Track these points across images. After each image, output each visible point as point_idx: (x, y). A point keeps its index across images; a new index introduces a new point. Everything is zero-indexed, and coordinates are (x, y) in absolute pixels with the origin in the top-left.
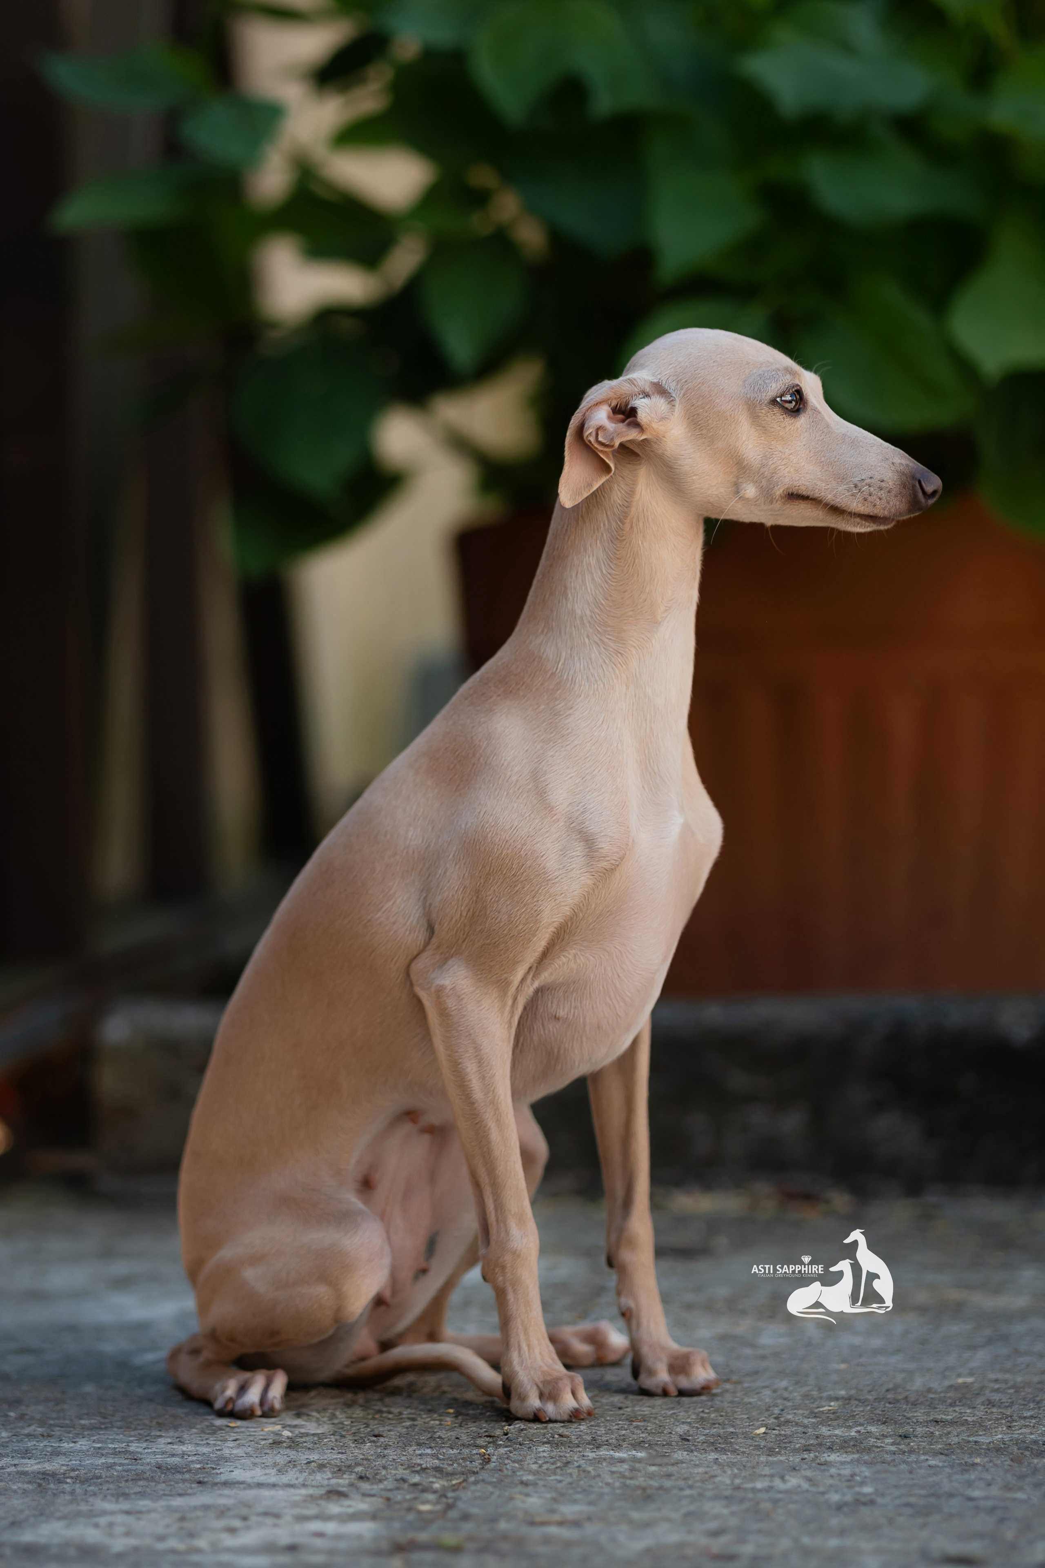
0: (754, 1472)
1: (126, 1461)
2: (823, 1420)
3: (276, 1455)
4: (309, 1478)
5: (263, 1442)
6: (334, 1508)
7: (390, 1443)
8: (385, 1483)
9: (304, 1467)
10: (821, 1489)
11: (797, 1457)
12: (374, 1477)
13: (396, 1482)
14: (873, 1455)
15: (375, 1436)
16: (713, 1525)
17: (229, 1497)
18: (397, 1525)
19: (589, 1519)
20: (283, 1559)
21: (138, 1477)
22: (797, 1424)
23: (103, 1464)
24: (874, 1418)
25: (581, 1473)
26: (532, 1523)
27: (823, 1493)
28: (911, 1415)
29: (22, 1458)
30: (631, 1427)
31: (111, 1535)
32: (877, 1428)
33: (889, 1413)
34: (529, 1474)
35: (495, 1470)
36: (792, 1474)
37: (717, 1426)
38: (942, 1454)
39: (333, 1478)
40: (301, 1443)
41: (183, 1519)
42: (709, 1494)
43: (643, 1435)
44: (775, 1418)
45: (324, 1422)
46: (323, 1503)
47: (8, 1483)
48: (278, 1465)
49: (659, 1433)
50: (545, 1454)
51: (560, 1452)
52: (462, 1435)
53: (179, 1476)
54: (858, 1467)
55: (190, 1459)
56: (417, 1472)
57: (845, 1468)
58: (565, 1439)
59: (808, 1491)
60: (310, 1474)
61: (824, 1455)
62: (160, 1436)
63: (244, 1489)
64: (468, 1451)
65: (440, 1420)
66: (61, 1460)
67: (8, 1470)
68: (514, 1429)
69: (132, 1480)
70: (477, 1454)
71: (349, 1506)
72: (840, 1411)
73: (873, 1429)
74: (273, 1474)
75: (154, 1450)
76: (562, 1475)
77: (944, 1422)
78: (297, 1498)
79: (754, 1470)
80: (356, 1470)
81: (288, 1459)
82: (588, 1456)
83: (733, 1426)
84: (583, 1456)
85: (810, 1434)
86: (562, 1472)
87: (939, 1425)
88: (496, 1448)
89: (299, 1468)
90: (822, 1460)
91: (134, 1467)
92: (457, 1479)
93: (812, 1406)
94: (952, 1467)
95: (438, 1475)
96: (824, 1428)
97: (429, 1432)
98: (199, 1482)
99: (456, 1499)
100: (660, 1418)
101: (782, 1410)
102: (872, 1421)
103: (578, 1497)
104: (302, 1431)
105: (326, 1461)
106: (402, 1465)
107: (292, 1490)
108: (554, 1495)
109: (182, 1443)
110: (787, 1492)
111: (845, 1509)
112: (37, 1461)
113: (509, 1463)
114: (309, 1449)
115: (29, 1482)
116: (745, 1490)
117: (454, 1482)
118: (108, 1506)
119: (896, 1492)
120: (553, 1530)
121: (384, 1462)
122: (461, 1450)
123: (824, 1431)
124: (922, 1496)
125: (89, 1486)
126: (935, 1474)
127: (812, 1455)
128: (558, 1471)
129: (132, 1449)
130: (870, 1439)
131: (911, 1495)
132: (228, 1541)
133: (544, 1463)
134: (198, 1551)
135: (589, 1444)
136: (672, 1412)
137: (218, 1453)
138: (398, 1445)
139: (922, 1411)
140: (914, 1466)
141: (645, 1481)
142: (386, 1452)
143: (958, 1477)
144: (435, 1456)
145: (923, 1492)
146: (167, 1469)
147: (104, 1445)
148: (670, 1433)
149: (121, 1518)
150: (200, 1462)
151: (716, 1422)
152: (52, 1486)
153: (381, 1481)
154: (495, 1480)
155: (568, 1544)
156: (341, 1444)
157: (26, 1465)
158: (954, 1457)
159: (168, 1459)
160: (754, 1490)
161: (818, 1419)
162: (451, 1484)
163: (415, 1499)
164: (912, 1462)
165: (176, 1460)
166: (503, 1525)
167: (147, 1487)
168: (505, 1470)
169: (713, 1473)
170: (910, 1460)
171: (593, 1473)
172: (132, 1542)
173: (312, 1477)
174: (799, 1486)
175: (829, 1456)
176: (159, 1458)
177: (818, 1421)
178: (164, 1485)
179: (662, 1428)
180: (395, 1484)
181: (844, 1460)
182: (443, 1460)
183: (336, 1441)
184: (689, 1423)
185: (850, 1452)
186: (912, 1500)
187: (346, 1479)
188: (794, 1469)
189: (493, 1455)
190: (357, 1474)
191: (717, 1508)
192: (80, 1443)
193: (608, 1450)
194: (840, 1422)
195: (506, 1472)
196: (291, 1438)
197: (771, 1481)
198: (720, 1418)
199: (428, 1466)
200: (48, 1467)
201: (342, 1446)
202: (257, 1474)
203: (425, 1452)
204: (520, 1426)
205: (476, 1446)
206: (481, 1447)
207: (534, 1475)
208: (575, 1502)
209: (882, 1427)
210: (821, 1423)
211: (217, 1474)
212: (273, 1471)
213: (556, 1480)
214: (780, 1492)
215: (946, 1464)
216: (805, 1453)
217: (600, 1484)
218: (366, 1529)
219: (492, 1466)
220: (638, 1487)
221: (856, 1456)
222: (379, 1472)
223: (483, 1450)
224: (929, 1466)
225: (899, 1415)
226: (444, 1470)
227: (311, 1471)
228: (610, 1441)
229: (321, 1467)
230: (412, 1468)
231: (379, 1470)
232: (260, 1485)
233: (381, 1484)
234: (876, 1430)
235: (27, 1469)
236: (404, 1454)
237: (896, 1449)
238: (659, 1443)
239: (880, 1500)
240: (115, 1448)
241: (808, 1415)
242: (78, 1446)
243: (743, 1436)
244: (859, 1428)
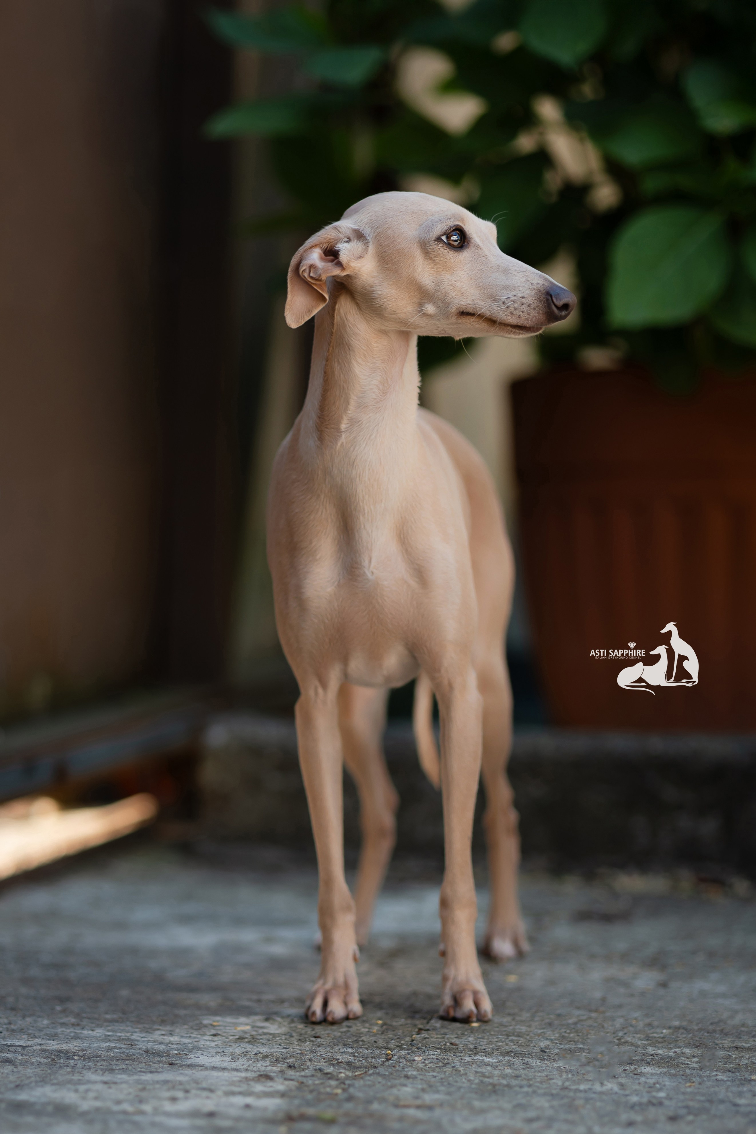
0: (583, 1077)
1: (125, 1046)
2: (653, 1043)
3: (237, 1047)
4: (252, 1065)
5: (231, 1038)
6: (259, 1088)
7: (324, 1043)
8: (307, 1071)
9: (252, 1057)
10: (627, 1092)
11: (621, 1068)
12: (299, 1067)
13: (314, 1071)
14: (678, 1069)
15: (315, 1037)
16: (531, 1114)
17: (186, 1075)
18: (297, 1102)
19: (441, 1105)
20: (201, 1122)
21: (129, 1057)
22: (632, 1044)
23: (106, 1047)
24: (691, 1043)
25: (454, 1072)
26: (397, 1106)
27: (627, 1095)
28: (720, 1042)
29: (49, 1040)
30: (507, 1040)
31: (84, 1098)
32: (690, 1051)
33: (704, 1040)
34: (414, 1070)
35: (390, 1066)
36: (610, 1080)
37: (572, 1043)
38: (729, 1071)
39: (270, 1065)
40: (258, 1040)
41: (144, 1089)
42: (541, 1091)
43: (514, 1047)
44: (618, 1039)
45: (284, 1026)
46: (252, 1083)
47: (30, 1057)
48: (234, 1054)
49: (526, 1046)
50: (434, 1057)
51: (445, 1055)
52: (380, 1040)
53: (158, 1059)
54: (663, 1077)
55: (173, 1047)
56: (333, 1065)
57: (652, 1078)
58: (454, 1047)
59: (616, 1093)
60: (254, 1062)
61: (642, 1068)
62: (158, 1029)
63: (201, 1070)
64: (378, 1052)
65: (369, 1028)
66: (77, 1043)
67: (34, 1048)
68: (419, 1037)
69: (122, 1059)
70: (384, 1054)
71: (271, 1087)
72: (668, 1036)
73: (687, 1051)
74: (228, 1061)
75: (149, 1039)
76: (438, 1072)
77: (742, 1048)
78: (235, 1079)
79: (584, 1076)
80: (288, 1061)
81: (244, 1050)
82: (465, 1060)
83: (583, 1044)
84: (462, 1059)
85: (639, 1052)
86: (439, 1070)
87: (738, 1050)
88: (400, 1050)
89: (248, 1057)
90: (639, 1071)
91: (127, 1051)
92: (360, 1071)
93: (649, 1032)
94: (733, 1081)
95: (347, 1068)
96: (651, 1048)
97: (356, 1036)
98: (171, 1064)
99: (349, 1085)
100: (532, 1035)
101: (625, 1034)
102: (688, 1045)
103: (442, 1088)
104: (265, 1031)
105: (270, 1054)
106: (324, 1059)
107: (235, 1073)
108: (425, 1086)
109: (171, 1035)
110: (601, 1093)
111: (637, 1108)
112: (59, 1042)
113: (403, 1062)
114: (263, 1044)
115: (46, 1058)
116: (570, 1090)
117: (357, 1074)
118: (94, 1077)
119: (681, 1097)
120: (411, 1112)
121: (312, 1056)
122: (374, 1050)
123: (650, 1050)
124: (700, 1101)
125: (89, 1062)
126: (718, 1086)
127: (632, 1067)
128: (437, 1069)
129: (133, 1037)
130: (682, 1058)
131: (692, 1100)
132: (169, 1107)
133: (429, 1063)
134: (142, 1113)
135: (471, 1050)
136: (542, 1031)
137: (196, 1043)
138: (330, 1045)
139: (730, 1040)
140: (705, 1079)
141: (498, 1079)
142: (318, 1049)
143: (734, 1089)
144: (353, 1054)
145: (702, 1098)
146: (153, 1053)
147: (114, 1034)
148: (535, 1046)
149: (100, 1087)
150: (178, 1049)
151: (571, 1040)
152: (62, 1061)
153: (303, 1070)
154: (387, 1073)
155: (417, 1122)
156: (288, 1042)
157: (49, 1045)
158: (738, 1074)
159: (156, 1046)
160: (577, 1090)
161: (649, 1042)
162: (354, 1075)
163: (322, 1084)
164: (704, 1076)
165: (162, 1047)
166: (375, 1106)
167: (130, 1065)
168: (397, 1066)
169: (551, 1077)
170: (704, 1074)
171: (462, 1072)
172: (98, 1104)
173: (254, 1065)
174: (611, 1090)
175: (645, 1069)
176: (150, 1046)
177: (648, 1043)
178: (144, 1064)
179: (530, 1042)
180: (313, 1072)
181: (655, 1072)
182: (357, 1057)
183: (286, 1039)
184: (552, 1040)
185: (662, 1066)
186: (691, 1104)
187: (279, 1067)
188: (614, 1077)
189: (395, 1056)
190: (288, 1064)
191: (543, 1102)
192: (97, 1031)
193: (482, 1056)
194: (665, 1044)
195: (397, 1068)
196: (253, 1036)
197: (593, 1085)
198: (576, 1037)
199: (343, 1061)
200: (65, 1047)
201: (288, 1043)
202: (217, 1061)
203: (347, 1051)
204: (425, 1036)
205: (386, 1048)
206: (389, 1049)
207: (418, 1071)
208: (437, 1092)
209: (694, 1049)
210: (650, 1045)
211: (187, 1058)
212: (228, 1059)
213: (433, 1075)
214: (595, 1093)
215: (730, 1079)
216: (628, 1065)
217: (464, 1080)
218: (272, 1104)
219: (390, 1063)
220: (491, 1084)
221: (665, 1070)
222: (305, 1063)
223: (389, 1052)
224: (716, 1080)
225: (710, 1042)
226: (353, 1064)
227: (256, 1060)
228: (487, 1050)
229: (265, 1057)
230: (330, 1062)
231: (306, 1061)
232: (214, 1068)
233: (303, 1072)
234: (689, 1052)
235: (48, 1048)
236: (331, 1051)
237: (697, 1066)
238: (523, 1053)
239: (667, 1103)
240: (120, 1036)
241: (644, 1038)
242: (94, 1033)
243: (588, 1051)
244: (677, 1050)
